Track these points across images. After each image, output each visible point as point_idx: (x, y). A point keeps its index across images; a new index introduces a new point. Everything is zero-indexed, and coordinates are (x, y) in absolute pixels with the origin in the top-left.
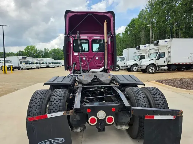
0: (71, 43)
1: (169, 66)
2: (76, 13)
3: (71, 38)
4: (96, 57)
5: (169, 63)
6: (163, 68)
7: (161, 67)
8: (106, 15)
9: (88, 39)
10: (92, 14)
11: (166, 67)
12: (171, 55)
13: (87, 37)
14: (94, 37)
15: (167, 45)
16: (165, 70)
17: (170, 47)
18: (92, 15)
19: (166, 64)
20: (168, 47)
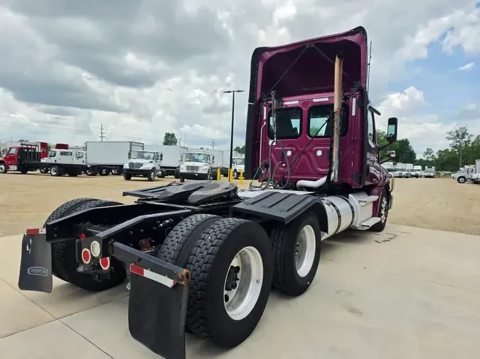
0: (265, 118)
2: (278, 51)
3: (265, 108)
4: (317, 150)
8: (350, 38)
9: (301, 106)
10: (316, 44)
13: (297, 102)
14: (314, 100)
18: (315, 47)
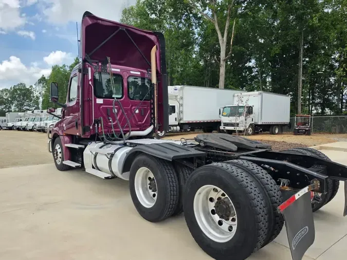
0: (90, 78)
1: (181, 125)
3: (90, 69)
4: (135, 109)
5: (182, 122)
6: (175, 128)
7: (172, 128)
8: (149, 36)
9: (122, 74)
10: (126, 29)
11: (178, 128)
12: (183, 109)
13: (119, 70)
14: (131, 72)
15: (177, 94)
16: (176, 132)
17: (182, 98)
18: (125, 31)
19: (177, 123)
20: (179, 97)
